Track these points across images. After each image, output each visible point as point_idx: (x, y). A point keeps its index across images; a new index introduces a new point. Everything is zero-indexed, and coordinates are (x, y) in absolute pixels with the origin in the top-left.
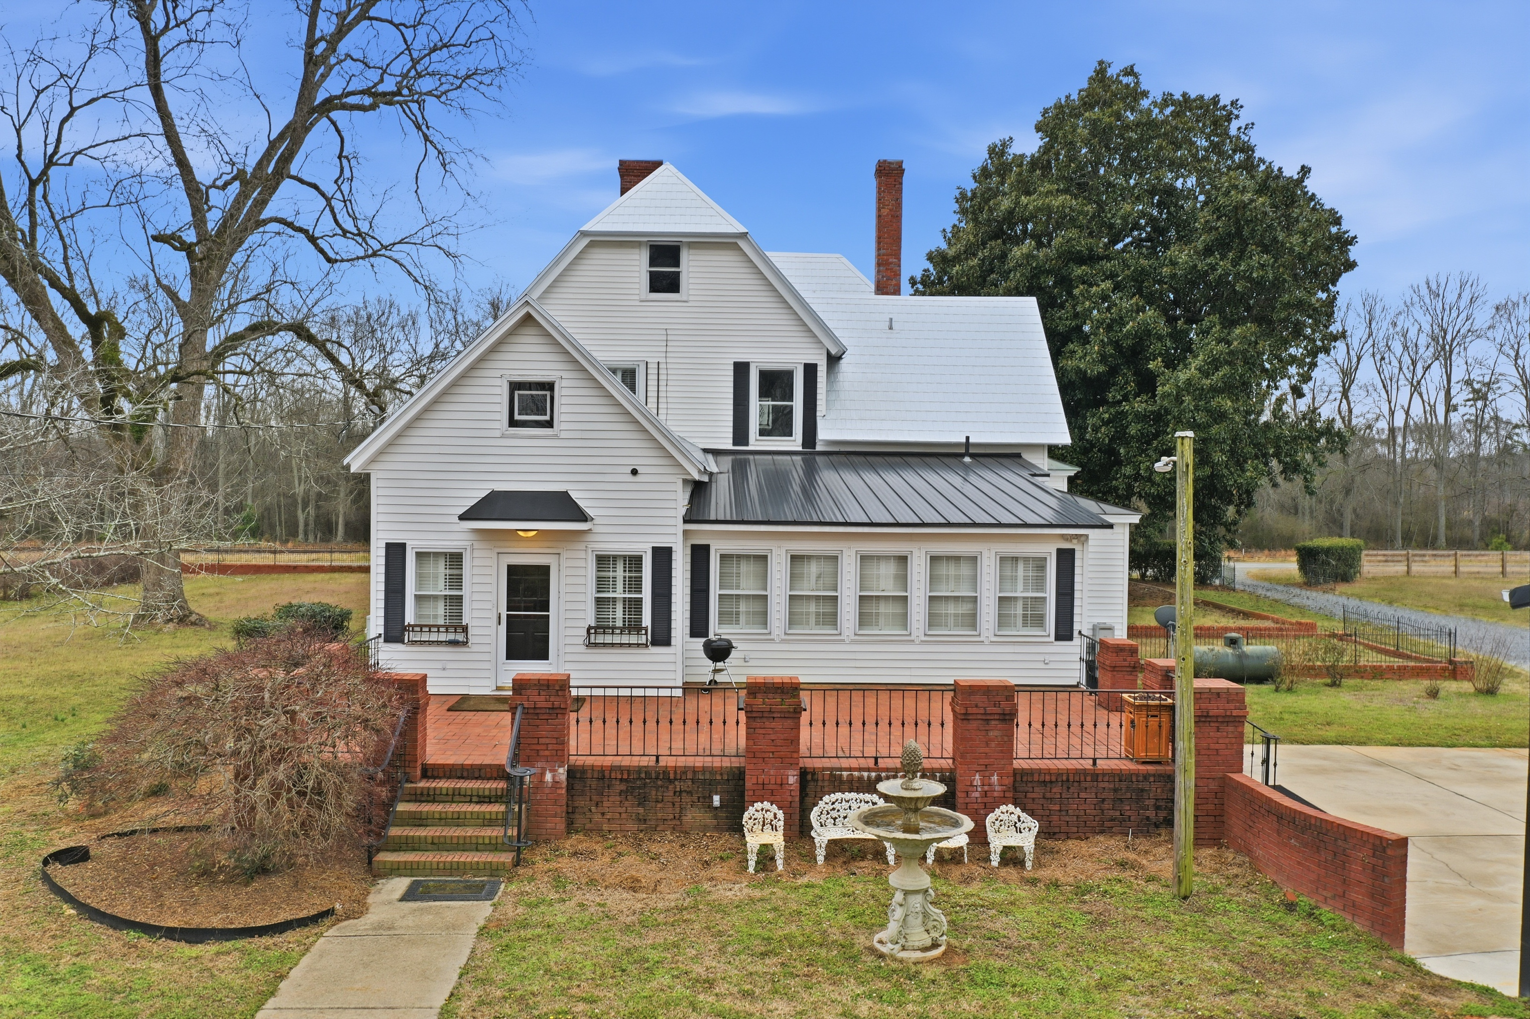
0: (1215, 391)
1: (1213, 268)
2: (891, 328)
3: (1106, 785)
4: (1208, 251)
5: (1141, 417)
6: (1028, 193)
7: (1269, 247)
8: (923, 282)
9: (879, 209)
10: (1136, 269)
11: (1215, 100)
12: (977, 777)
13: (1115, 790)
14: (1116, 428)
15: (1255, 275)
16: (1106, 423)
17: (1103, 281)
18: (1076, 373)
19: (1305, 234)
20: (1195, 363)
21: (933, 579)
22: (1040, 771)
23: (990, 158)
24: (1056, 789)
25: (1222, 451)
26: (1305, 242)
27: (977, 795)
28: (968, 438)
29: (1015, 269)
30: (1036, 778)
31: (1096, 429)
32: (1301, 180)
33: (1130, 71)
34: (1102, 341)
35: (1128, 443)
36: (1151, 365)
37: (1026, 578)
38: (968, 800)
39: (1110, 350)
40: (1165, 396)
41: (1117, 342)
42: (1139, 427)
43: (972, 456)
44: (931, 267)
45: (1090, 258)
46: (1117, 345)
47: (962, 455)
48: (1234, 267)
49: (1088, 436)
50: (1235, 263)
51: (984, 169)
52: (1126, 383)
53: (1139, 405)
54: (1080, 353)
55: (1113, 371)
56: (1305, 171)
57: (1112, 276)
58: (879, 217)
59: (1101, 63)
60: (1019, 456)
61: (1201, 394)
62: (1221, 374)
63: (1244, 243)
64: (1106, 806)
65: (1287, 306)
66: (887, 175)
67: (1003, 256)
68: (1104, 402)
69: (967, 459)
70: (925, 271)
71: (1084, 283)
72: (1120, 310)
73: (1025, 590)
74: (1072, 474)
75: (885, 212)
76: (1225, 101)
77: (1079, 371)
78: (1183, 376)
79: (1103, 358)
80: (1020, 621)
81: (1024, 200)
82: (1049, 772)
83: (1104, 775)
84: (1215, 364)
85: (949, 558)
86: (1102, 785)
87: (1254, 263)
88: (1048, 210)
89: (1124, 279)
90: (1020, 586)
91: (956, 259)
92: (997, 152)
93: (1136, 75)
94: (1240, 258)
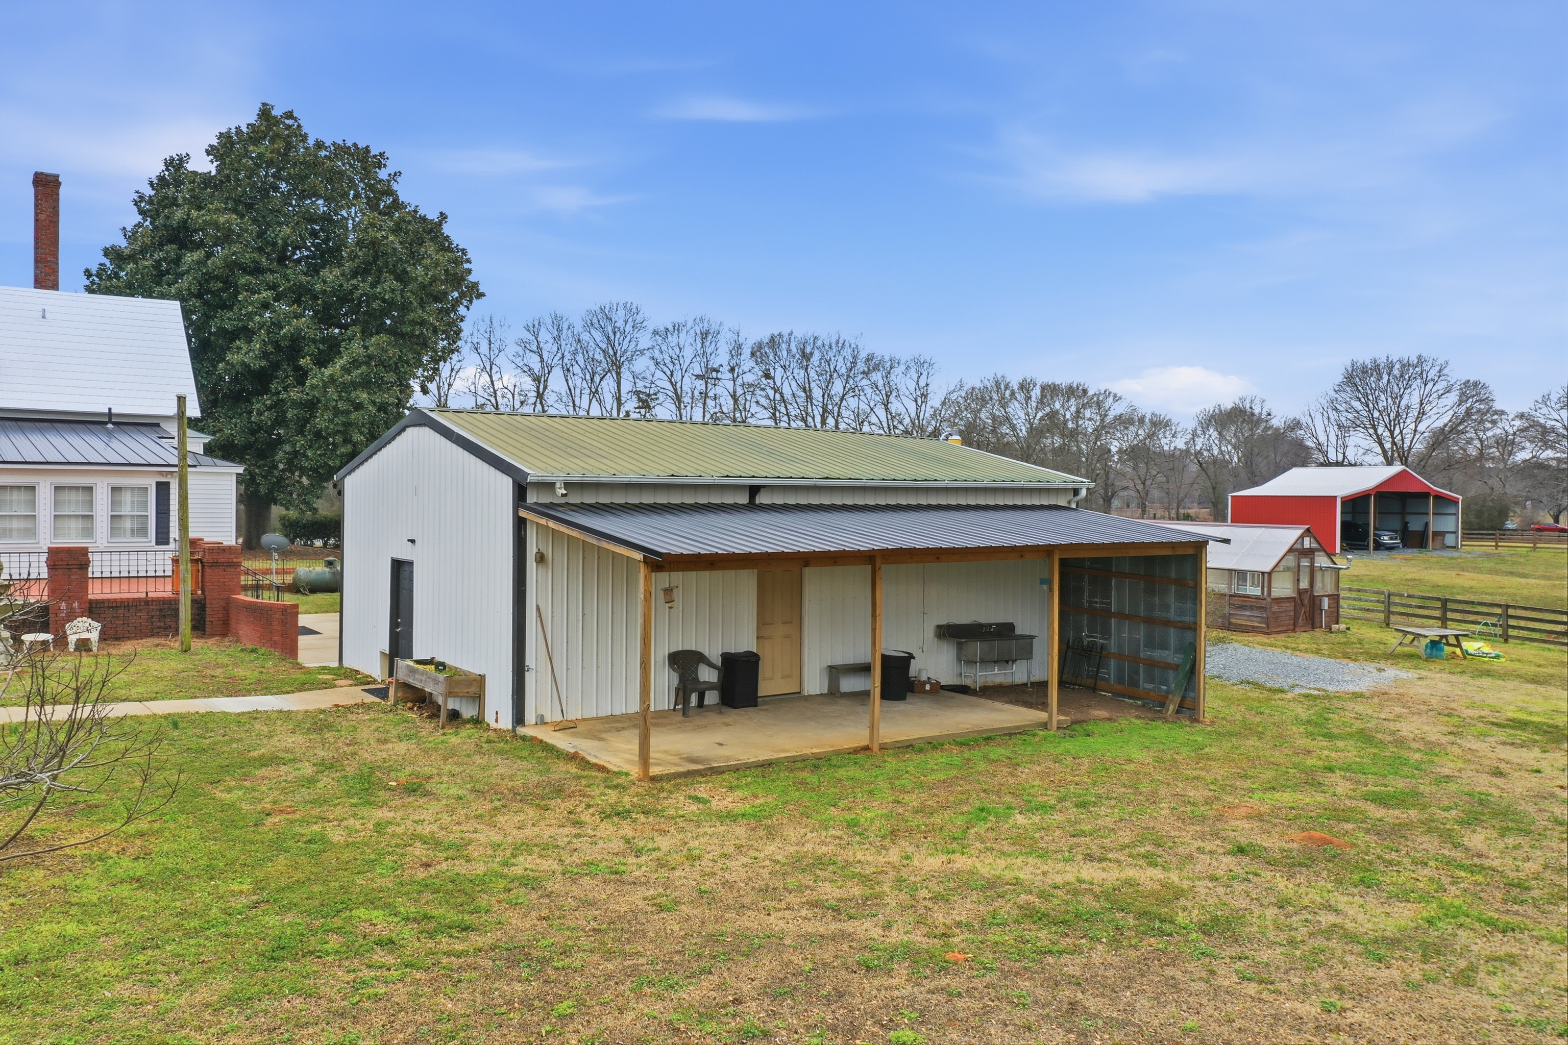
0: (354, 385)
1: (356, 287)
2: (44, 317)
3: (154, 607)
4: (355, 274)
5: (295, 404)
6: (199, 208)
7: (402, 277)
8: (98, 275)
9: (36, 214)
10: (295, 284)
11: (367, 149)
12: (63, 604)
13: (161, 610)
14: (278, 413)
15: (387, 297)
16: (269, 409)
17: (265, 290)
18: (241, 365)
19: (426, 268)
20: (340, 363)
21: (57, 504)
22: (108, 600)
23: (167, 170)
24: (121, 611)
25: (361, 433)
26: (427, 274)
27: (64, 615)
28: (110, 409)
29: (187, 272)
30: (106, 605)
31: (260, 414)
32: (440, 224)
33: (289, 115)
34: (264, 341)
35: (287, 426)
36: (302, 362)
37: (132, 502)
38: (57, 619)
39: (270, 348)
40: (313, 387)
41: (277, 342)
42: (295, 412)
43: (114, 423)
44: (107, 262)
45: (256, 270)
46: (277, 345)
47: (106, 423)
48: (372, 288)
49: (253, 419)
50: (373, 286)
51: (161, 178)
52: (287, 377)
53: (295, 394)
54: (245, 350)
55: (276, 366)
56: (443, 216)
57: (273, 287)
58: (36, 220)
59: (264, 104)
60: (158, 425)
61: (346, 387)
62: (359, 372)
63: (380, 271)
64: (154, 620)
65: (413, 323)
66: (44, 185)
67: (177, 261)
68: (266, 391)
69: (110, 426)
70: (101, 264)
71: (247, 291)
72: (279, 315)
73: (132, 509)
74: (207, 441)
75: (42, 217)
76: (374, 151)
77: (243, 364)
78: (327, 372)
79: (265, 355)
80: (129, 532)
81: (194, 213)
82: (115, 600)
83: (153, 601)
84: (355, 363)
85: (71, 488)
86: (151, 607)
87: (386, 286)
88: (217, 226)
89: (284, 290)
90: (129, 508)
91: (132, 257)
92: (176, 164)
93: (296, 119)
94: (378, 282)
